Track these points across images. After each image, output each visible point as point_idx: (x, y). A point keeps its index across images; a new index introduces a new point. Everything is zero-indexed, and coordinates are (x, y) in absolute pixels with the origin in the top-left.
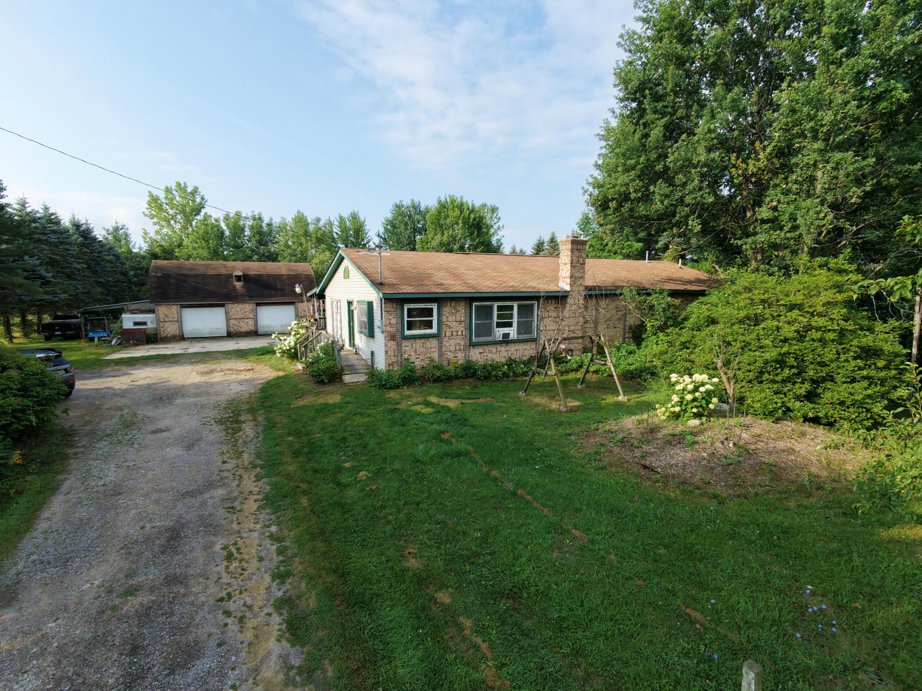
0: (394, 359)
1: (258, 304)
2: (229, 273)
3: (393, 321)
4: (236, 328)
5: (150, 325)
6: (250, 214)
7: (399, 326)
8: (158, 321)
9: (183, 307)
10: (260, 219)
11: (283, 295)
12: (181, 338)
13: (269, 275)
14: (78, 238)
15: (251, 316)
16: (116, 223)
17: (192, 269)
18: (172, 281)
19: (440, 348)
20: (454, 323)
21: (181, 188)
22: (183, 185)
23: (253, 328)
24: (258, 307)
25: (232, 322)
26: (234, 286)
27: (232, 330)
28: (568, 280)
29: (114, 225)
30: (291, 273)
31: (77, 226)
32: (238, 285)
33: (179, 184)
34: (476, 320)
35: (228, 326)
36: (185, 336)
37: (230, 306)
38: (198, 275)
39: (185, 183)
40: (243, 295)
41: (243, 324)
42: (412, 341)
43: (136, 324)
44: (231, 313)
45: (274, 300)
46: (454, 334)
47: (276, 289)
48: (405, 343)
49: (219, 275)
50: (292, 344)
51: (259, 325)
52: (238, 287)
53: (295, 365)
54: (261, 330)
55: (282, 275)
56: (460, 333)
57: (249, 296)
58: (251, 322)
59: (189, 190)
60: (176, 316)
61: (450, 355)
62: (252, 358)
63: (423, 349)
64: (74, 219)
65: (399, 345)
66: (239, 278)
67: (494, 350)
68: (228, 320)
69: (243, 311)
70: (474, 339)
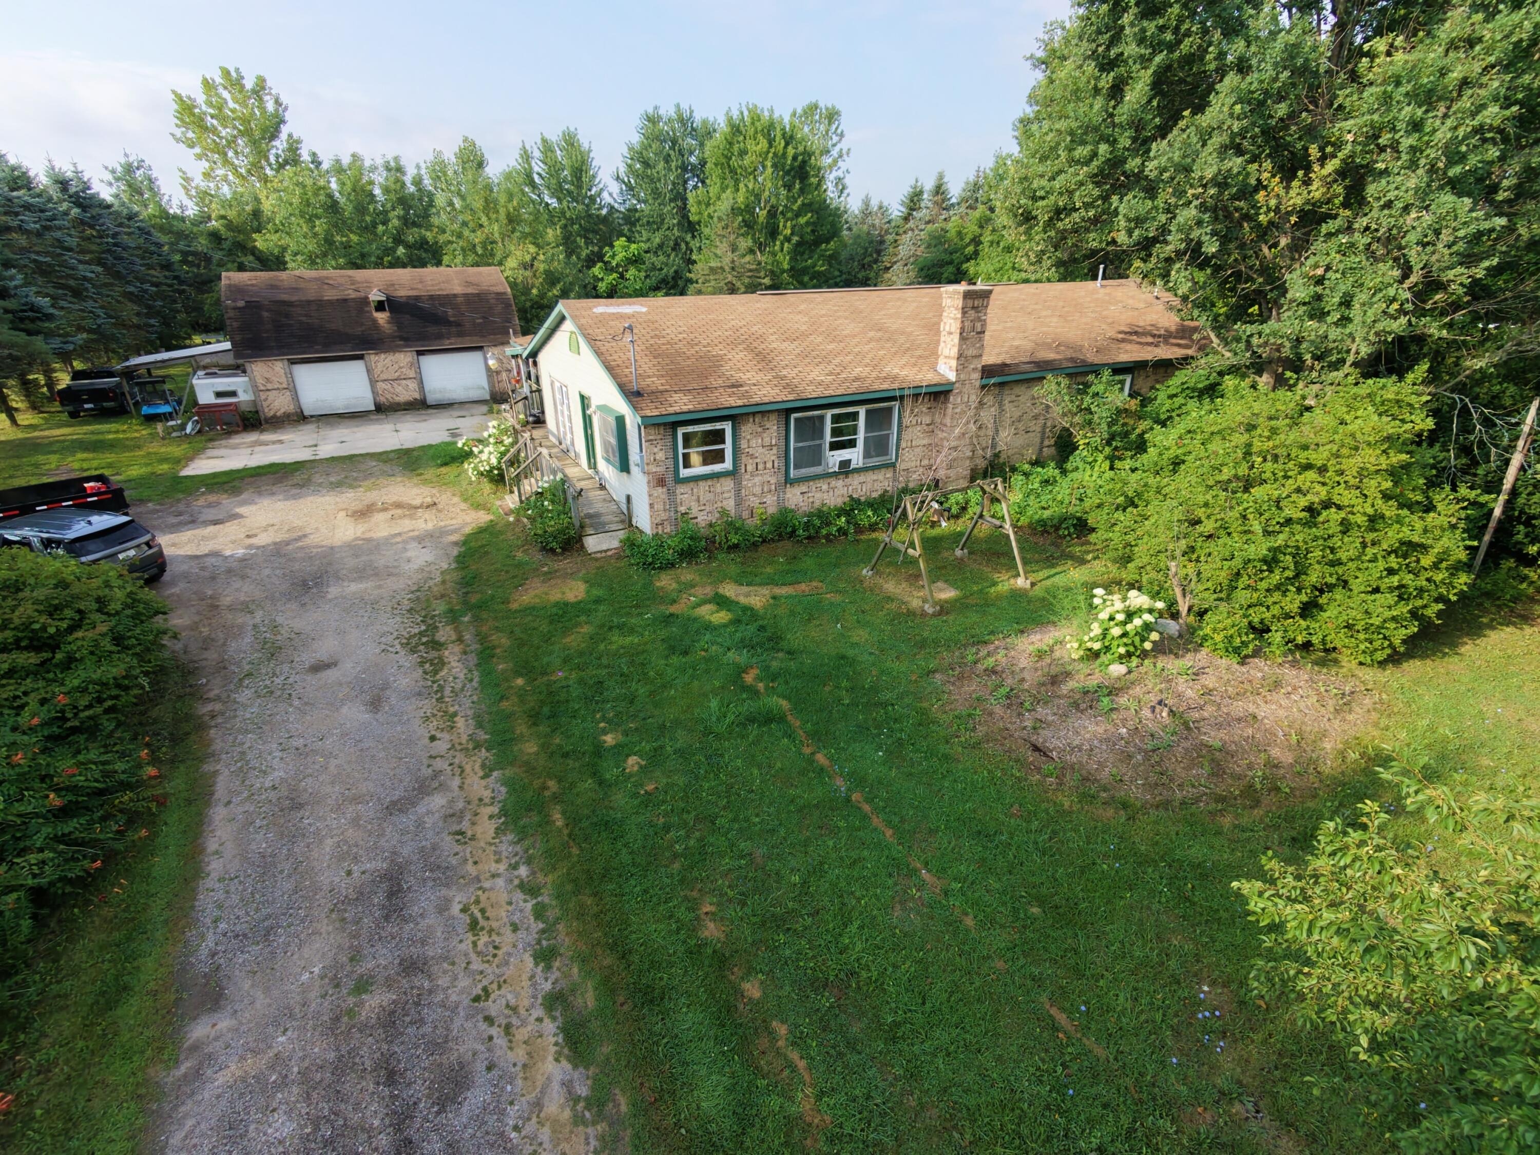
0: (664, 516)
1: (420, 353)
2: (362, 294)
3: (661, 456)
4: (389, 396)
5: (244, 397)
6: (379, 162)
7: (670, 463)
8: (256, 389)
9: (293, 362)
10: (400, 169)
11: (461, 335)
12: (299, 418)
13: (432, 297)
14: (70, 209)
15: (412, 374)
16: (126, 155)
17: (296, 289)
18: (266, 314)
19: (738, 492)
20: (761, 450)
21: (234, 81)
22: (234, 74)
23: (417, 396)
24: (421, 358)
25: (381, 386)
26: (375, 321)
27: (382, 399)
28: (954, 363)
29: (123, 161)
30: (470, 290)
31: (63, 184)
32: (382, 317)
33: (226, 73)
34: (796, 441)
35: (374, 392)
36: (306, 413)
37: (373, 358)
38: (309, 302)
39: (237, 70)
40: (393, 338)
41: (399, 389)
42: (692, 485)
43: (219, 395)
44: (377, 371)
45: (447, 344)
46: (760, 467)
47: (448, 323)
48: (681, 489)
49: (345, 300)
50: (494, 461)
51: (427, 388)
52: (381, 322)
53: (502, 499)
54: (431, 399)
55: (455, 296)
56: (769, 465)
57: (402, 338)
58: (413, 385)
59: (249, 84)
60: (284, 380)
61: (754, 502)
62: (430, 473)
63: (710, 496)
64: (53, 169)
65: (671, 493)
66: (380, 306)
67: (825, 487)
68: (373, 382)
69: (396, 367)
70: (792, 473)
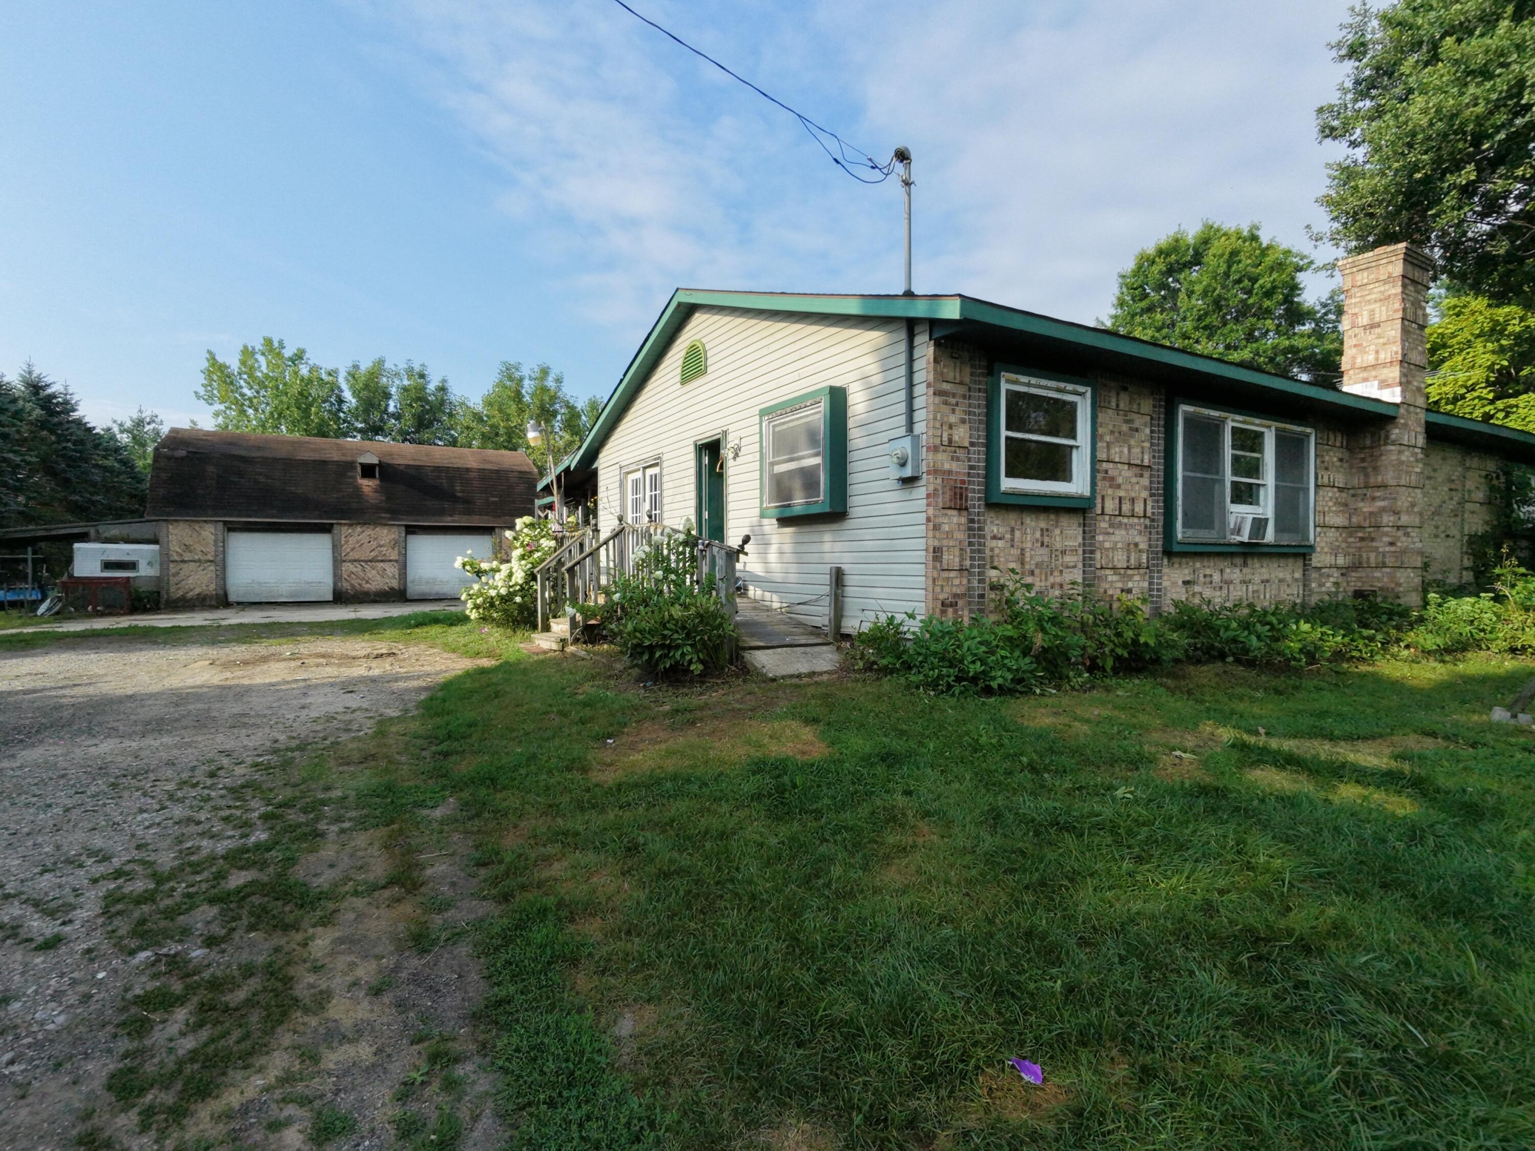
0: (958, 584)
1: (411, 530)
2: (349, 459)
3: (962, 435)
4: (355, 582)
5: (145, 571)
7: (978, 456)
8: (165, 560)
9: (232, 528)
11: (468, 512)
12: (220, 600)
13: (438, 469)
15: (394, 555)
18: (211, 469)
20: (1126, 472)
21: (271, 348)
22: (276, 344)
23: (395, 584)
24: (410, 538)
25: (347, 567)
26: (358, 489)
27: (346, 585)
28: (1394, 373)
29: (135, 416)
30: (487, 466)
32: (368, 485)
33: (268, 342)
35: (337, 576)
36: (232, 598)
37: (345, 531)
38: (275, 460)
40: (377, 509)
41: (371, 574)
43: (108, 565)
44: (346, 548)
45: (448, 521)
46: (1126, 507)
47: (453, 498)
48: (995, 525)
49: (324, 462)
50: (519, 577)
51: (410, 577)
52: (366, 490)
53: (530, 640)
54: (413, 589)
55: (468, 470)
56: (1139, 509)
57: (387, 511)
58: (392, 570)
60: (211, 549)
62: (393, 634)
63: (1041, 555)
65: (974, 530)
66: (368, 471)
67: (1216, 577)
68: (338, 562)
69: (374, 544)
70: (1180, 532)
